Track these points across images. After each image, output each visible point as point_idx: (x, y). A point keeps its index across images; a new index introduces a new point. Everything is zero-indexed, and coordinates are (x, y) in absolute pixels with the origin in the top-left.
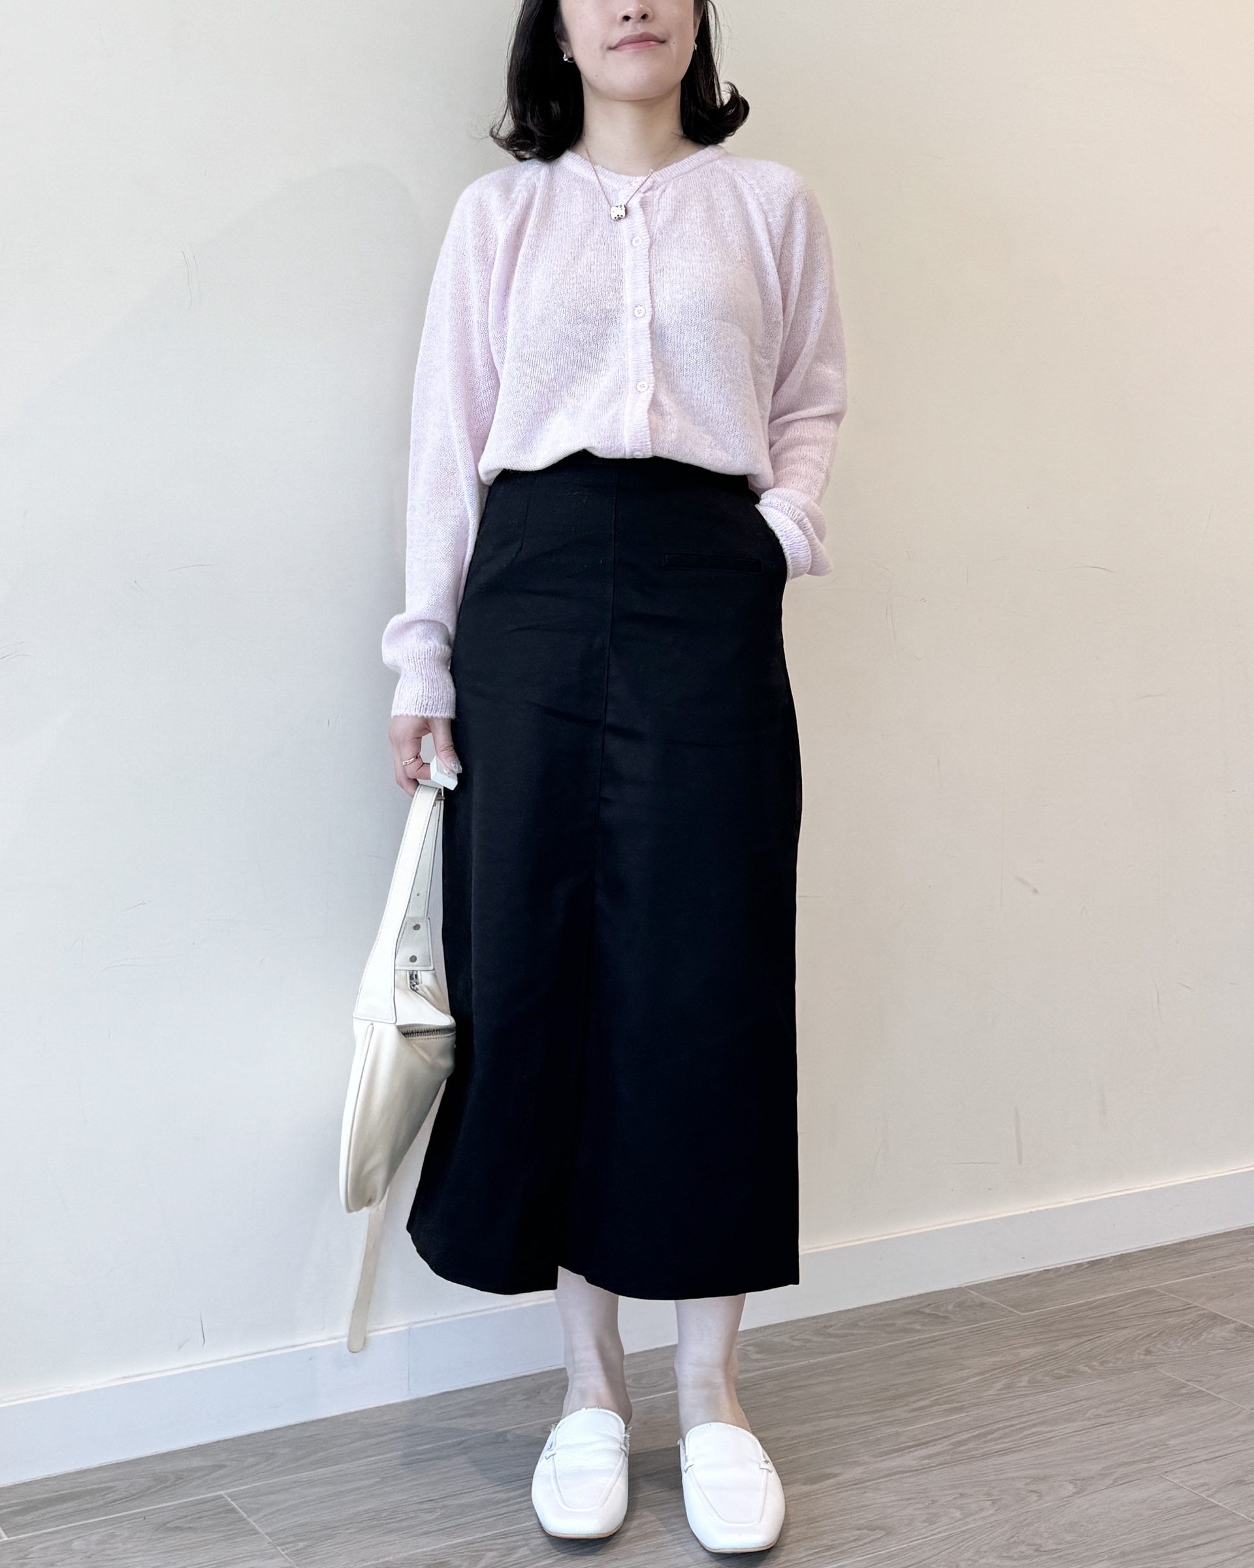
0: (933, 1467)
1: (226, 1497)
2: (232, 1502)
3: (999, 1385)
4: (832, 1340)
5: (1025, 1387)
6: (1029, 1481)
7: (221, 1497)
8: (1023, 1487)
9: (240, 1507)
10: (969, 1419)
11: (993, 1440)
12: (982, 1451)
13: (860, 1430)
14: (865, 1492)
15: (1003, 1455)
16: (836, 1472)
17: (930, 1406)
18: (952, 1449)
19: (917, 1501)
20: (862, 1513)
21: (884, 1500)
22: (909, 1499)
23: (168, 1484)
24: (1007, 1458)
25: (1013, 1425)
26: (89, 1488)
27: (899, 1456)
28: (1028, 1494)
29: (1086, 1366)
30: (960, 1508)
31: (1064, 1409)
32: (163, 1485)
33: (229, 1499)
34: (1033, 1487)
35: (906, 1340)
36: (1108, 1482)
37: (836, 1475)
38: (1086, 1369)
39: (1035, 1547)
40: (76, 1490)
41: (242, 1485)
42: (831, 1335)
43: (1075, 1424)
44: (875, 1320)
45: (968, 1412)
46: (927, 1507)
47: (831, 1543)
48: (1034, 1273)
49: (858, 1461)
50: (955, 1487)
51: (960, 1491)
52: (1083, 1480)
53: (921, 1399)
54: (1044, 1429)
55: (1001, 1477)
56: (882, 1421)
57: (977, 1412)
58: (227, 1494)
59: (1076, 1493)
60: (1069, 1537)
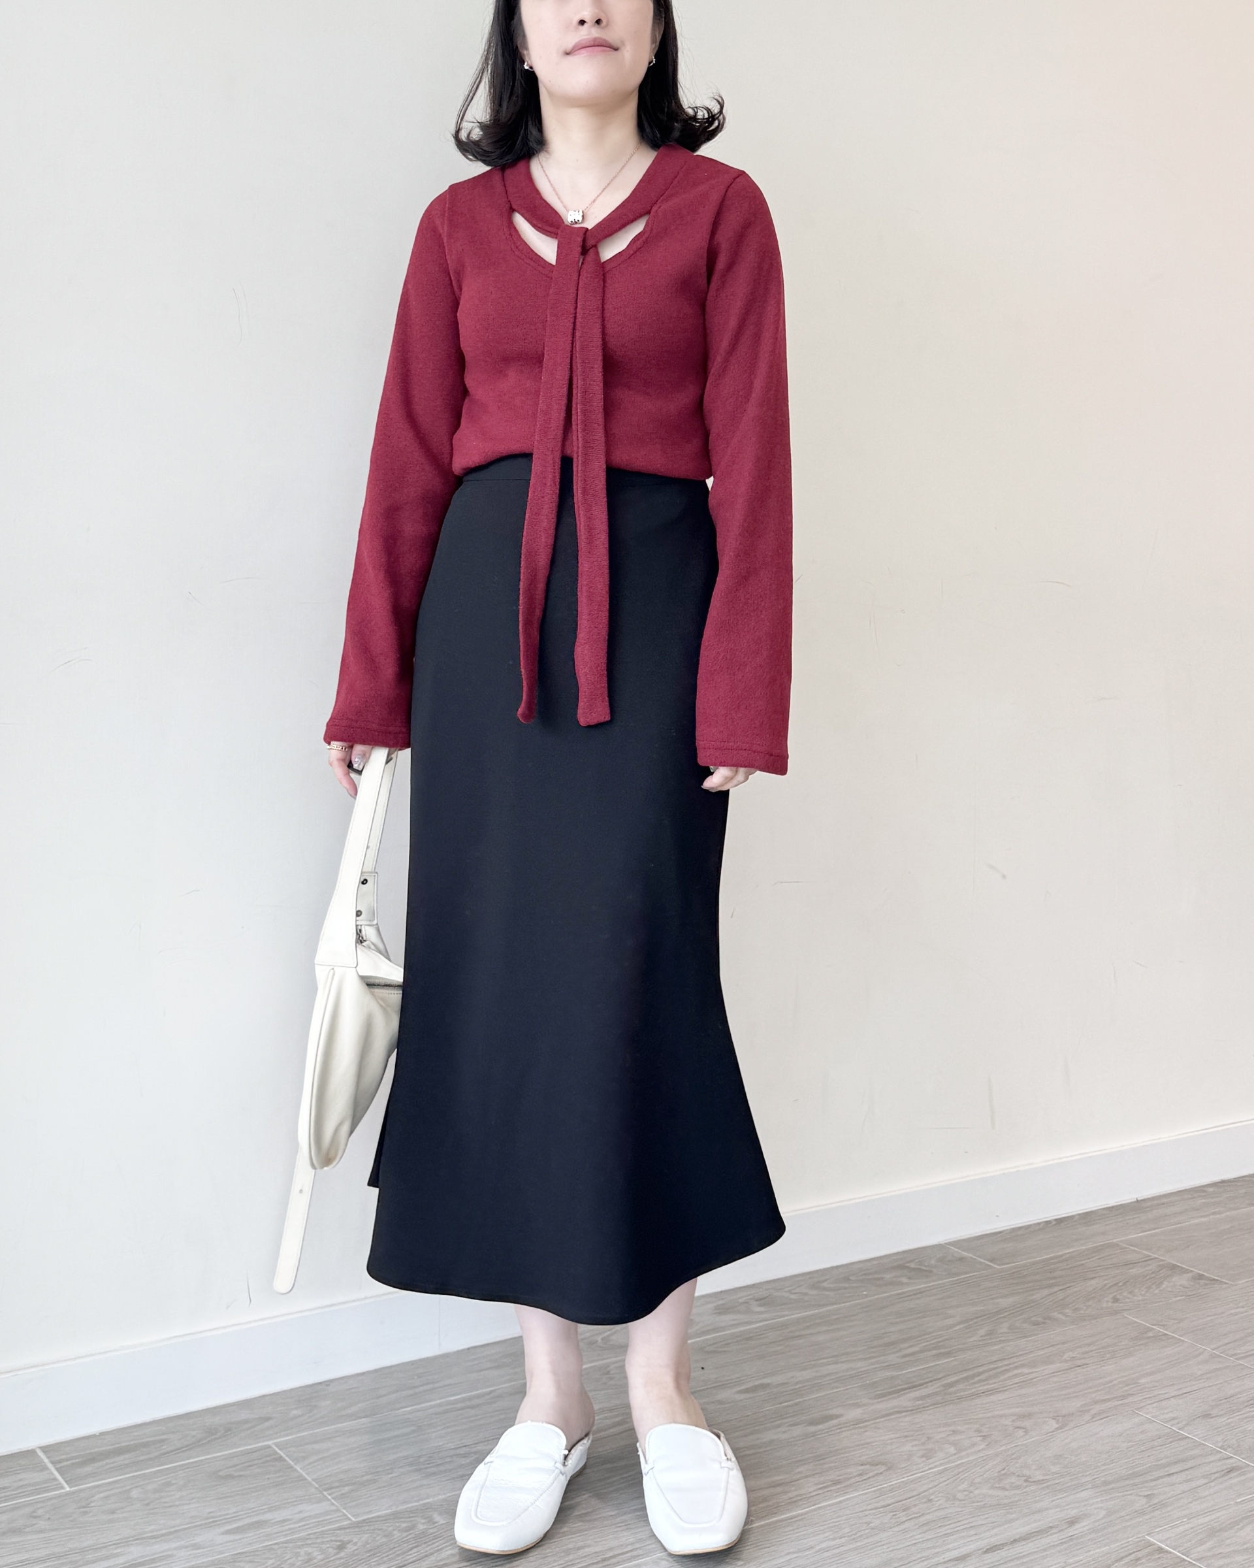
0: (928, 1407)
1: (274, 1446)
2: (279, 1451)
4: (827, 1293)
5: (1007, 1333)
6: (1015, 1418)
7: (269, 1447)
8: (1011, 1423)
9: (287, 1456)
10: (956, 1363)
11: (980, 1381)
12: (970, 1392)
13: (857, 1374)
14: (866, 1431)
15: (990, 1395)
16: (838, 1413)
17: (921, 1351)
18: (943, 1390)
19: (914, 1438)
20: (863, 1450)
21: (883, 1438)
22: (906, 1437)
23: (217, 1436)
24: (993, 1398)
25: (995, 1369)
26: (145, 1440)
27: (894, 1398)
28: (1016, 1430)
29: (1061, 1313)
30: (954, 1444)
31: (1042, 1353)
32: (213, 1437)
33: (277, 1449)
34: (1018, 1424)
35: (895, 1292)
36: (1087, 1417)
37: (838, 1416)
38: (1060, 1316)
39: (1025, 1478)
40: (132, 1443)
41: (287, 1435)
42: (825, 1289)
43: (1051, 1366)
44: (865, 1274)
45: (955, 1356)
46: (923, 1444)
47: (839, 1478)
48: (1007, 1230)
49: (857, 1403)
50: (946, 1425)
51: (952, 1428)
52: (1064, 1416)
53: (912, 1346)
54: (1026, 1370)
55: (988, 1415)
56: (878, 1366)
57: (964, 1356)
58: (274, 1443)
59: (1057, 1429)
60: (1055, 1469)
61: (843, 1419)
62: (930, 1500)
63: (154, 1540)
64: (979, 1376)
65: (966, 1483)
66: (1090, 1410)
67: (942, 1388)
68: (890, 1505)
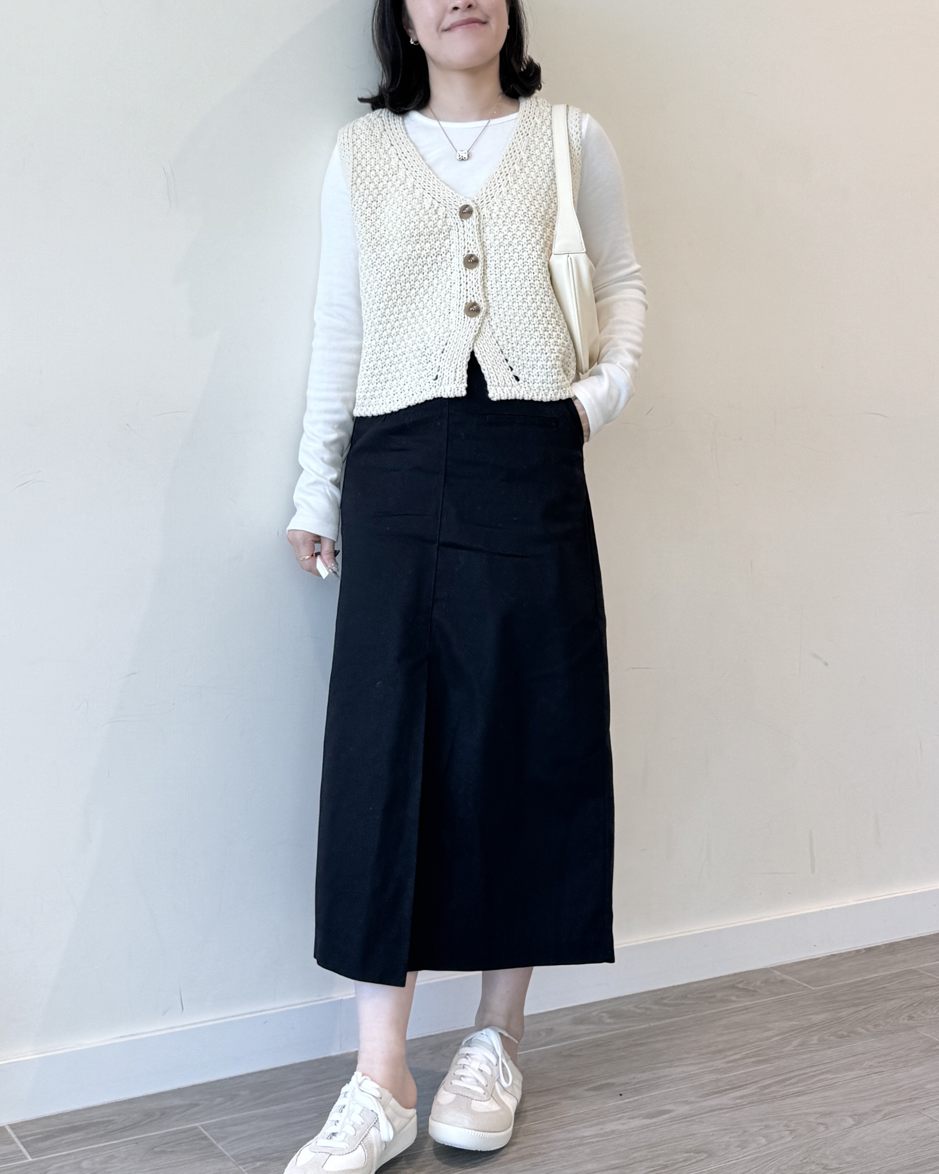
0: (746, 1105)
1: (200, 1128)
2: (205, 1132)
5: (816, 1044)
6: (818, 1116)
7: (196, 1128)
9: (211, 1136)
11: (790, 1085)
12: (782, 1093)
14: (692, 1125)
17: (742, 1058)
23: (155, 1118)
24: (800, 1099)
25: (805, 1074)
26: (96, 1120)
27: (718, 1097)
29: (863, 1028)
32: (152, 1119)
33: (202, 1130)
34: (821, 1121)
35: (725, 1008)
36: (879, 1116)
37: (670, 1111)
38: (863, 1031)
40: (84, 1122)
41: (213, 1118)
42: (666, 1005)
43: (852, 1073)
44: (700, 993)
45: (771, 1063)
46: (739, 1136)
47: (666, 1163)
48: (822, 957)
49: (686, 1101)
50: (761, 1120)
51: (764, 1123)
52: (860, 1115)
53: (735, 1054)
54: (829, 1076)
55: (797, 1113)
56: (706, 1070)
57: (779, 1063)
58: (200, 1125)
59: (854, 1125)
60: (849, 1159)
61: (673, 1114)
64: (790, 1079)
65: (773, 1170)
66: (881, 1111)
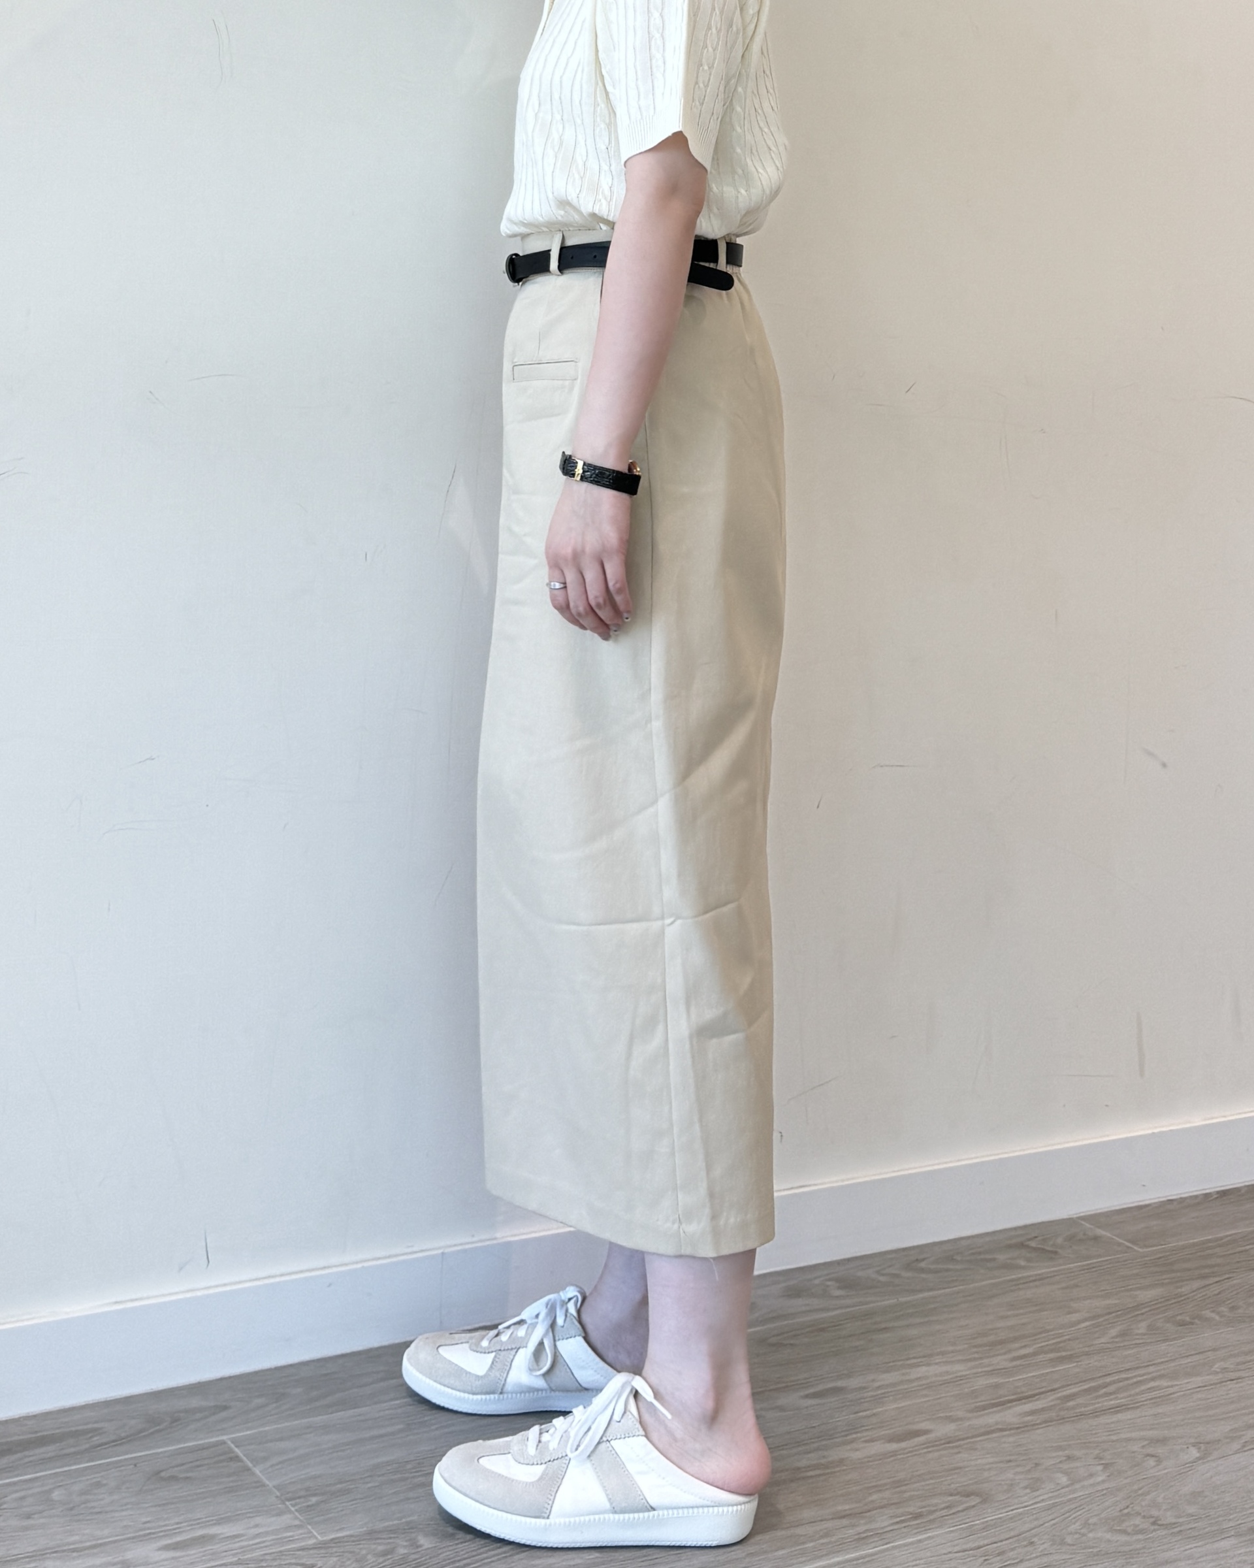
0: (1037, 1424)
1: (229, 1442)
2: (236, 1450)
3: (1113, 1332)
4: (924, 1276)
5: (1144, 1334)
6: (1146, 1443)
7: (224, 1443)
9: (244, 1455)
10: (1078, 1370)
11: (1106, 1394)
12: (1091, 1408)
14: (959, 1452)
15: (1116, 1412)
17: (1035, 1354)
18: (1058, 1405)
23: (162, 1426)
24: (1120, 1416)
25: (1128, 1378)
26: (73, 1429)
27: (996, 1412)
29: (1213, 1312)
31: (1187, 1361)
32: (158, 1428)
33: (232, 1446)
34: (1150, 1450)
35: (1008, 1278)
36: (1236, 1446)
37: (926, 1432)
38: (1213, 1315)
39: (1152, 1520)
40: (58, 1431)
41: (248, 1429)
42: (921, 1270)
43: (1199, 1379)
44: (976, 1253)
45: (1077, 1362)
46: (1029, 1471)
47: (920, 1510)
48: (1154, 1203)
49: (950, 1416)
50: (1061, 1449)
51: (1066, 1453)
52: (1208, 1443)
53: (1025, 1346)
54: (1164, 1383)
55: (1114, 1438)
56: (980, 1370)
57: (1089, 1362)
58: (229, 1439)
59: (1199, 1459)
60: (1191, 1510)
61: (932, 1436)
62: (1032, 1543)
63: (75, 1554)
64: (1105, 1387)
65: (1077, 1524)
67: (1059, 1402)
68: (981, 1547)
